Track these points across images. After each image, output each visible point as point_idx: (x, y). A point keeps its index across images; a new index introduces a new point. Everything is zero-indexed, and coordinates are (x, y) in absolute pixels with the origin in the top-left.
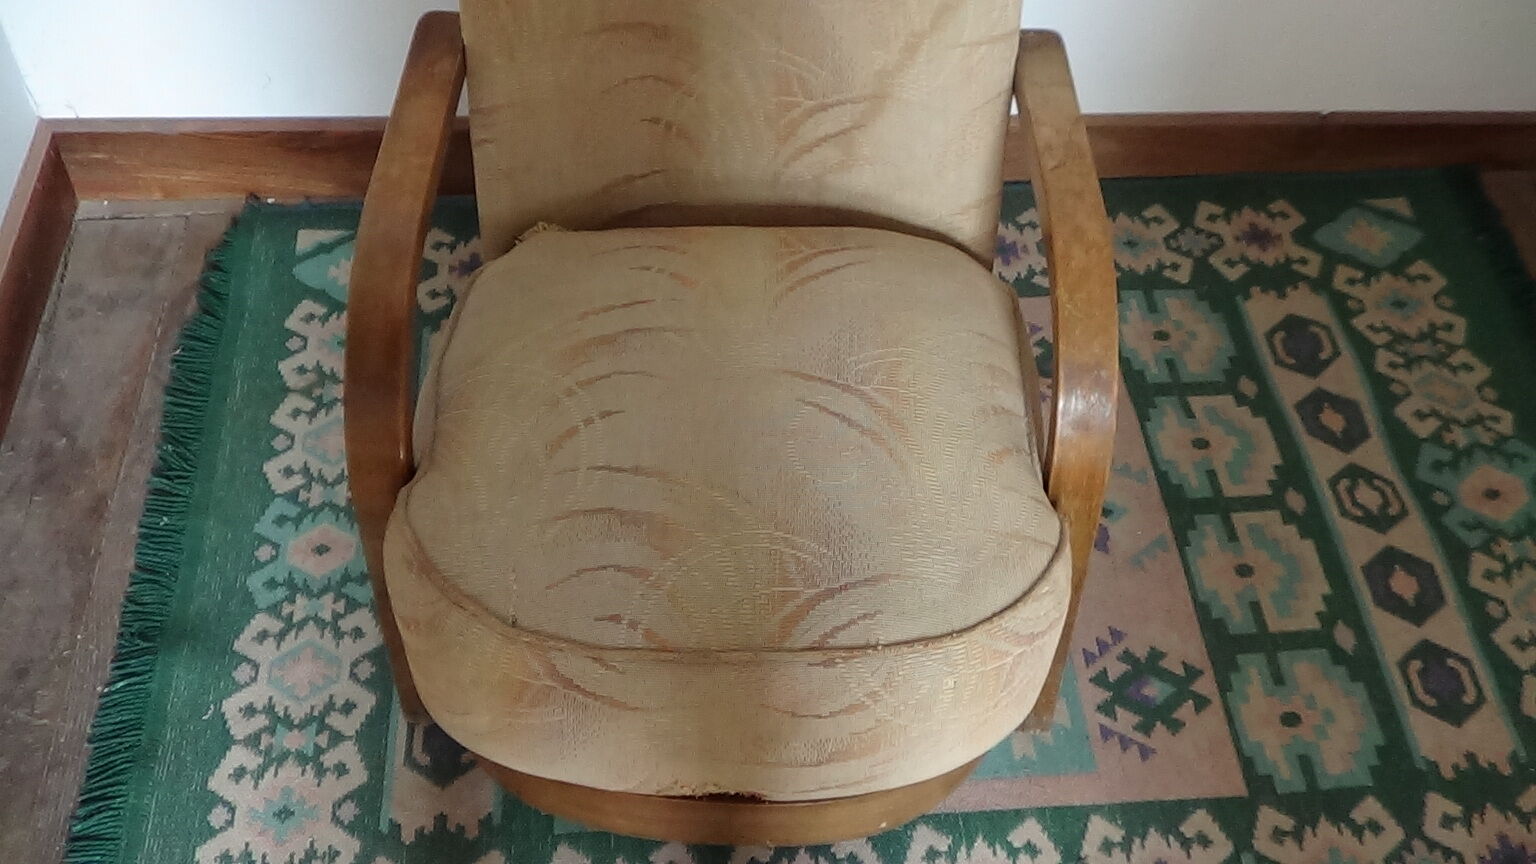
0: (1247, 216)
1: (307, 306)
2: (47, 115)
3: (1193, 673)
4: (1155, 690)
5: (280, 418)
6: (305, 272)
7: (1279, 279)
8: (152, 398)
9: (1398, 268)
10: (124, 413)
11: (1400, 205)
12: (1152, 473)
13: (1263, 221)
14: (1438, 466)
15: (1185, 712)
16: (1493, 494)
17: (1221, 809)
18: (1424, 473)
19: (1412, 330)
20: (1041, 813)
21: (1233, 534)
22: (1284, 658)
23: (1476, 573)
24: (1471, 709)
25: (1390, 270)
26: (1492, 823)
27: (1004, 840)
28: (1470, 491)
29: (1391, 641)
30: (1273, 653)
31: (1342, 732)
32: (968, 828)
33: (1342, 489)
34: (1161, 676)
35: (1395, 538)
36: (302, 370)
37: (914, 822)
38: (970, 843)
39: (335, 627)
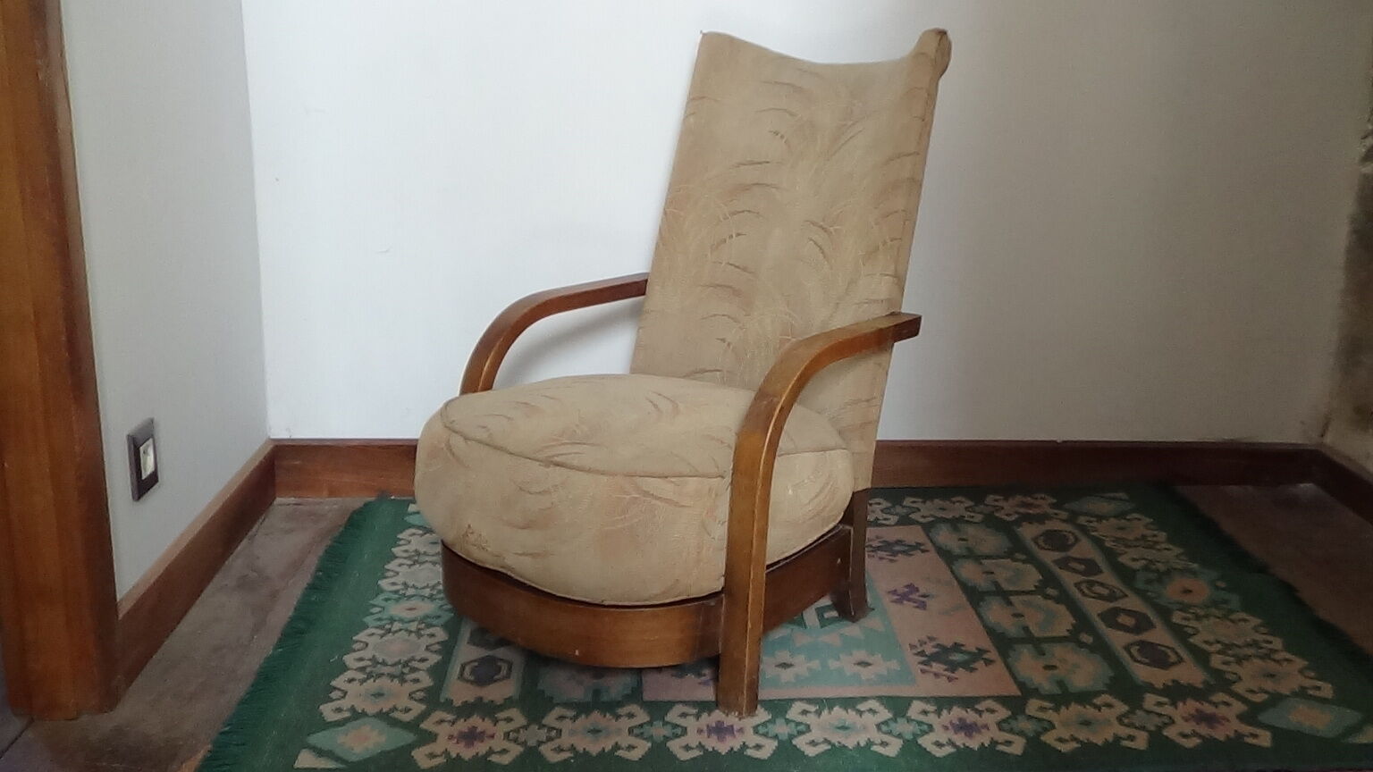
0: (1019, 498)
1: (413, 530)
2: (272, 437)
3: (981, 651)
4: (957, 657)
5: (392, 566)
6: (410, 519)
7: (1041, 519)
8: (312, 562)
9: (1121, 515)
10: (296, 565)
11: (1121, 495)
12: (956, 583)
13: (1029, 500)
14: (1149, 582)
15: (980, 665)
16: (1187, 592)
17: (1003, 700)
18: (1140, 585)
19: (1131, 538)
20: (879, 698)
21: (1010, 603)
22: (1045, 646)
23: (1177, 618)
24: (1173, 664)
25: (1115, 517)
26: (1191, 705)
27: (854, 708)
28: (1172, 591)
29: (1118, 639)
30: (1038, 645)
31: (1084, 672)
32: (829, 703)
33: (1084, 587)
34: (962, 652)
35: (1120, 604)
36: (406, 551)
37: (793, 700)
38: (831, 708)
39: (418, 633)
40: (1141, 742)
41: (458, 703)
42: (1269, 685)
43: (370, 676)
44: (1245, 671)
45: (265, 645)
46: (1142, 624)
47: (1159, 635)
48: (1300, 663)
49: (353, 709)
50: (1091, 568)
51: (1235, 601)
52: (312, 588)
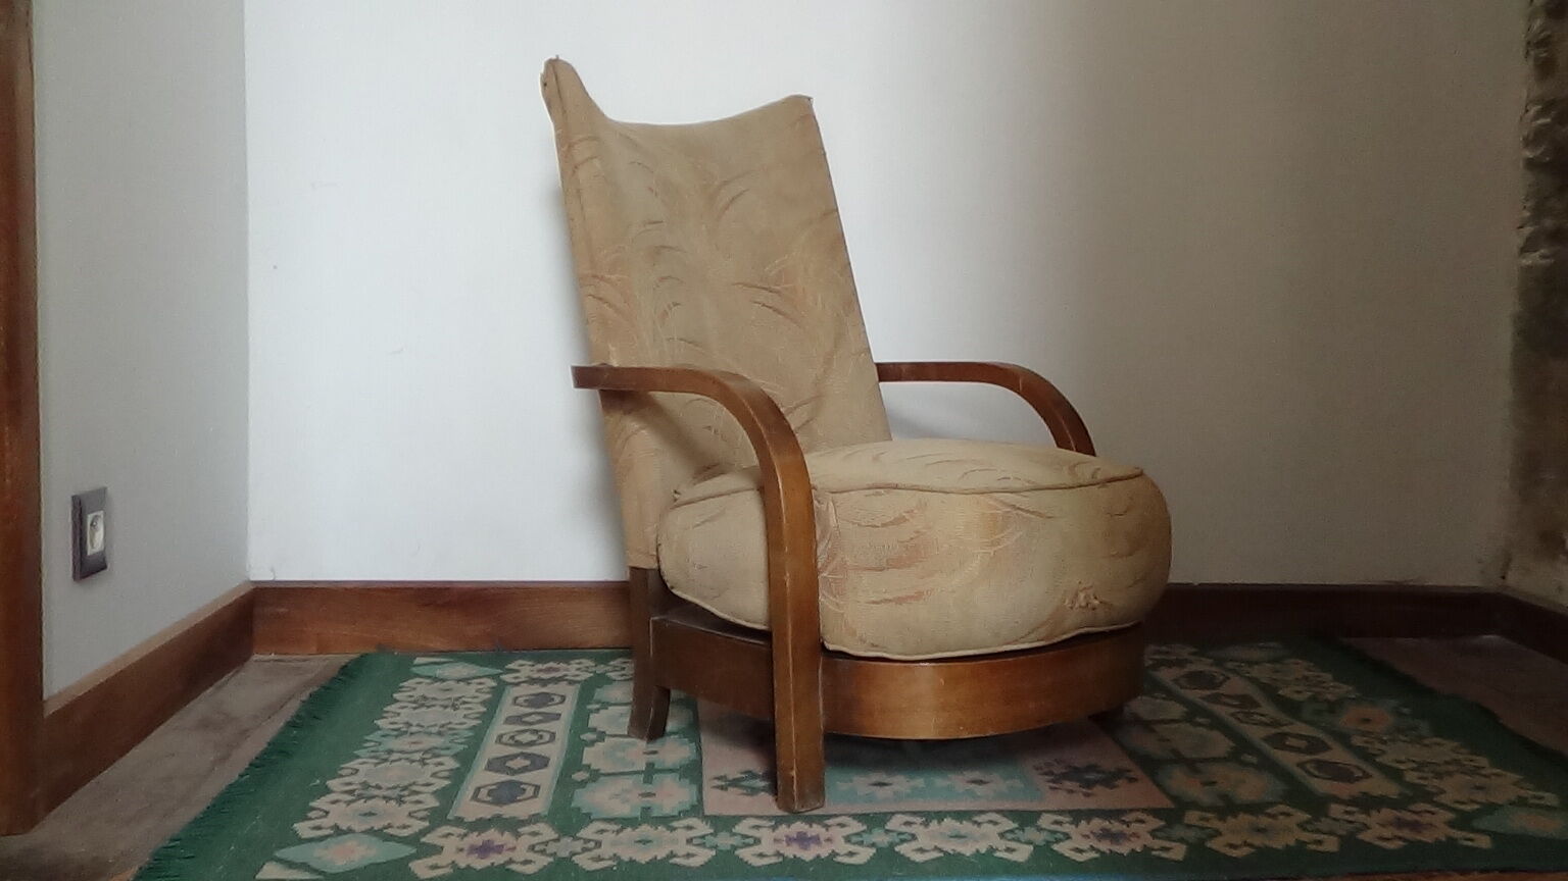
1: (419, 680)
3: (1124, 771)
4: (1092, 776)
5: (392, 708)
6: (414, 669)
7: (1180, 663)
8: (292, 708)
9: (1275, 661)
10: (273, 710)
11: (1272, 644)
13: (1164, 648)
14: (1318, 712)
15: (1122, 782)
16: (1366, 720)
17: (1153, 811)
18: (1307, 715)
20: (999, 812)
21: (1153, 731)
22: (1199, 765)
23: (1357, 741)
24: (1358, 779)
25: (1269, 662)
26: (1387, 813)
27: (970, 819)
28: (1346, 720)
29: (1288, 759)
30: (1192, 766)
31: (1251, 786)
32: (940, 816)
33: (1240, 716)
34: (1098, 772)
35: (1286, 729)
36: (411, 696)
37: (893, 814)
38: (940, 820)
39: (423, 762)
40: (1331, 845)
41: (470, 818)
42: (1480, 797)
43: (360, 797)
44: (1446, 784)
45: (231, 773)
46: (1315, 746)
47: (1338, 755)
48: (1513, 777)
49: (336, 828)
50: (1245, 702)
51: (1424, 727)
52: (291, 725)
